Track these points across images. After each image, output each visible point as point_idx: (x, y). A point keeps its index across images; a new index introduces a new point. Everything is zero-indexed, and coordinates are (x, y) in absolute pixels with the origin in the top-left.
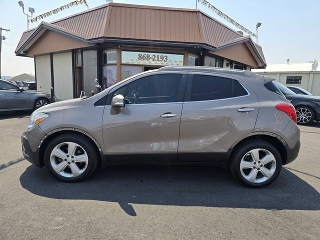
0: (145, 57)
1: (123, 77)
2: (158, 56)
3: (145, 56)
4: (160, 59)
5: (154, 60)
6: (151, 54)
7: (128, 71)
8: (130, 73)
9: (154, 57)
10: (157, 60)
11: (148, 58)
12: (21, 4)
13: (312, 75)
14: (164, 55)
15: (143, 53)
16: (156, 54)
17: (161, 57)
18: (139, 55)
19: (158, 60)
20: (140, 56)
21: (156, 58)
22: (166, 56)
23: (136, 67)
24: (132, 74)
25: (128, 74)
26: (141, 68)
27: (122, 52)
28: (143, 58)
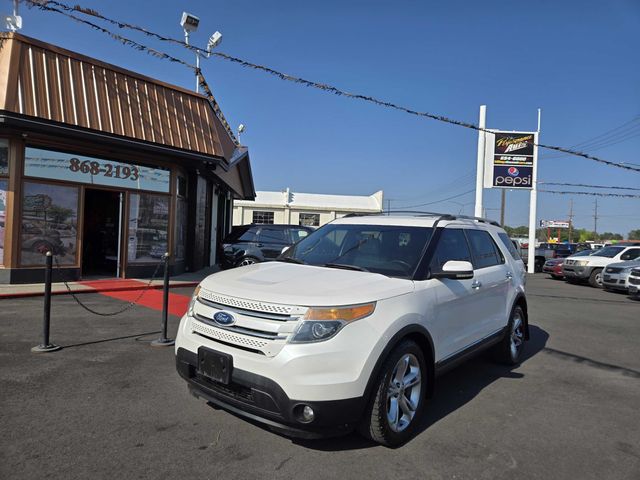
0: (87, 167)
1: (27, 208)
2: (118, 168)
3: (88, 164)
4: (122, 175)
5: (108, 174)
6: (101, 162)
7: (43, 196)
8: (47, 201)
9: (108, 168)
10: (114, 174)
11: (95, 169)
13: (287, 211)
14: (131, 167)
15: (82, 159)
16: (114, 164)
17: (124, 169)
18: (72, 161)
19: (117, 176)
20: (74, 164)
21: (114, 169)
22: (136, 171)
23: (64, 189)
24: (53, 203)
25: (43, 202)
26: (76, 189)
27: (27, 149)
28: (84, 168)
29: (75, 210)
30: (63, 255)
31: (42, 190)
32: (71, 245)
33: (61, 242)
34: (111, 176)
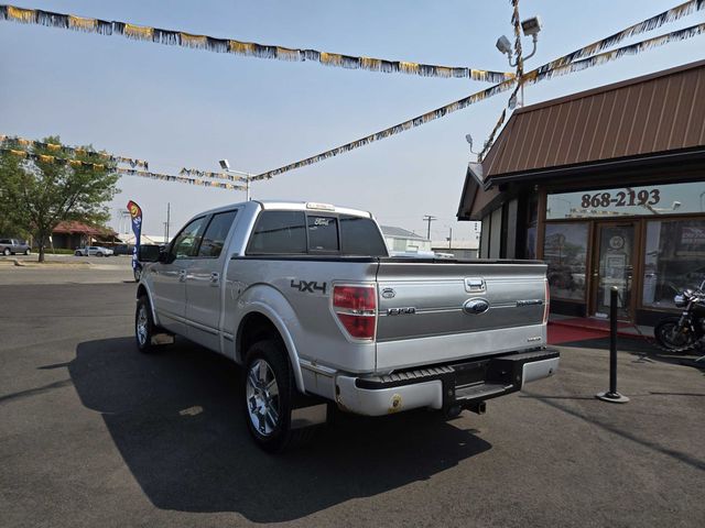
0: (598, 200)
1: (548, 246)
2: (632, 194)
3: (599, 197)
4: (637, 201)
5: (620, 204)
6: (613, 193)
7: (558, 235)
8: (562, 239)
9: (620, 197)
10: (628, 202)
11: (606, 200)
12: (469, 139)
14: (649, 189)
15: (592, 193)
16: (627, 190)
17: (640, 193)
18: (584, 197)
19: (632, 203)
20: (586, 200)
21: (627, 198)
22: (657, 192)
23: (576, 226)
24: (567, 241)
25: (559, 240)
26: (587, 224)
27: (549, 196)
28: (594, 202)
29: (585, 246)
30: (573, 290)
31: (558, 229)
32: (581, 280)
33: (572, 278)
34: (623, 204)
